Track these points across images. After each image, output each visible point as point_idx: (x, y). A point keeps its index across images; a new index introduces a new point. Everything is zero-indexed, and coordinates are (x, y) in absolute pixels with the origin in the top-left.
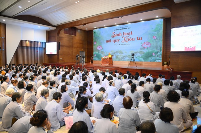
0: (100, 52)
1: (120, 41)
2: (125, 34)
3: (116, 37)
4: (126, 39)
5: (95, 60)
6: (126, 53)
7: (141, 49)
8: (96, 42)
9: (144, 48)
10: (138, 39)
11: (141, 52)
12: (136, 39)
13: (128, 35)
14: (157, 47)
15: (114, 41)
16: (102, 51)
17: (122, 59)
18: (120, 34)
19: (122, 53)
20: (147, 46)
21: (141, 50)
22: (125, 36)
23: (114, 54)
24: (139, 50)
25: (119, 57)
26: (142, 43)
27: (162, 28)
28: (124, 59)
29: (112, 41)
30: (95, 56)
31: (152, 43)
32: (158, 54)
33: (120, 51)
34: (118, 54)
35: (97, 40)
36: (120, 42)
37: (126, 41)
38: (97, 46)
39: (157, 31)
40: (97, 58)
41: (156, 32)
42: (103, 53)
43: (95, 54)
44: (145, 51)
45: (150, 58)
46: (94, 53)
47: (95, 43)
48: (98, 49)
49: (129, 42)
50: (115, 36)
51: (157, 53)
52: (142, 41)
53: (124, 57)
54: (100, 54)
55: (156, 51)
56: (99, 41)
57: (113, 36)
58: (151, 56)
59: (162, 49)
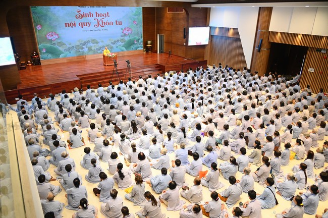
0: (54, 43)
1: (92, 25)
2: (99, 15)
3: (83, 18)
4: (101, 23)
5: (45, 59)
6: (102, 42)
7: (122, 36)
8: (41, 26)
9: (125, 35)
10: (118, 23)
11: (122, 39)
12: (115, 24)
13: (103, 17)
14: (138, 34)
15: (82, 25)
16: (59, 41)
17: (99, 51)
18: (91, 15)
19: (97, 43)
20: (128, 32)
21: (122, 38)
22: (99, 18)
23: (84, 45)
24: (119, 38)
25: (93, 48)
26: (122, 29)
27: (142, 12)
28: (100, 51)
29: (77, 24)
30: (45, 51)
31: (133, 29)
32: (139, 41)
33: (94, 40)
34: (90, 45)
35: (43, 22)
36: (92, 27)
37: (101, 25)
38: (45, 33)
39: (137, 15)
40: (50, 56)
41: (136, 17)
42: (61, 44)
43: (43, 47)
44: (127, 39)
45: (132, 47)
46: (39, 46)
47: (38, 28)
48: (50, 38)
49: (106, 27)
50: (82, 16)
51: (139, 39)
52: (123, 26)
53: (101, 47)
54: (56, 46)
55: (137, 38)
56: (48, 23)
57: (79, 16)
58: (134, 43)
59: (142, 35)
